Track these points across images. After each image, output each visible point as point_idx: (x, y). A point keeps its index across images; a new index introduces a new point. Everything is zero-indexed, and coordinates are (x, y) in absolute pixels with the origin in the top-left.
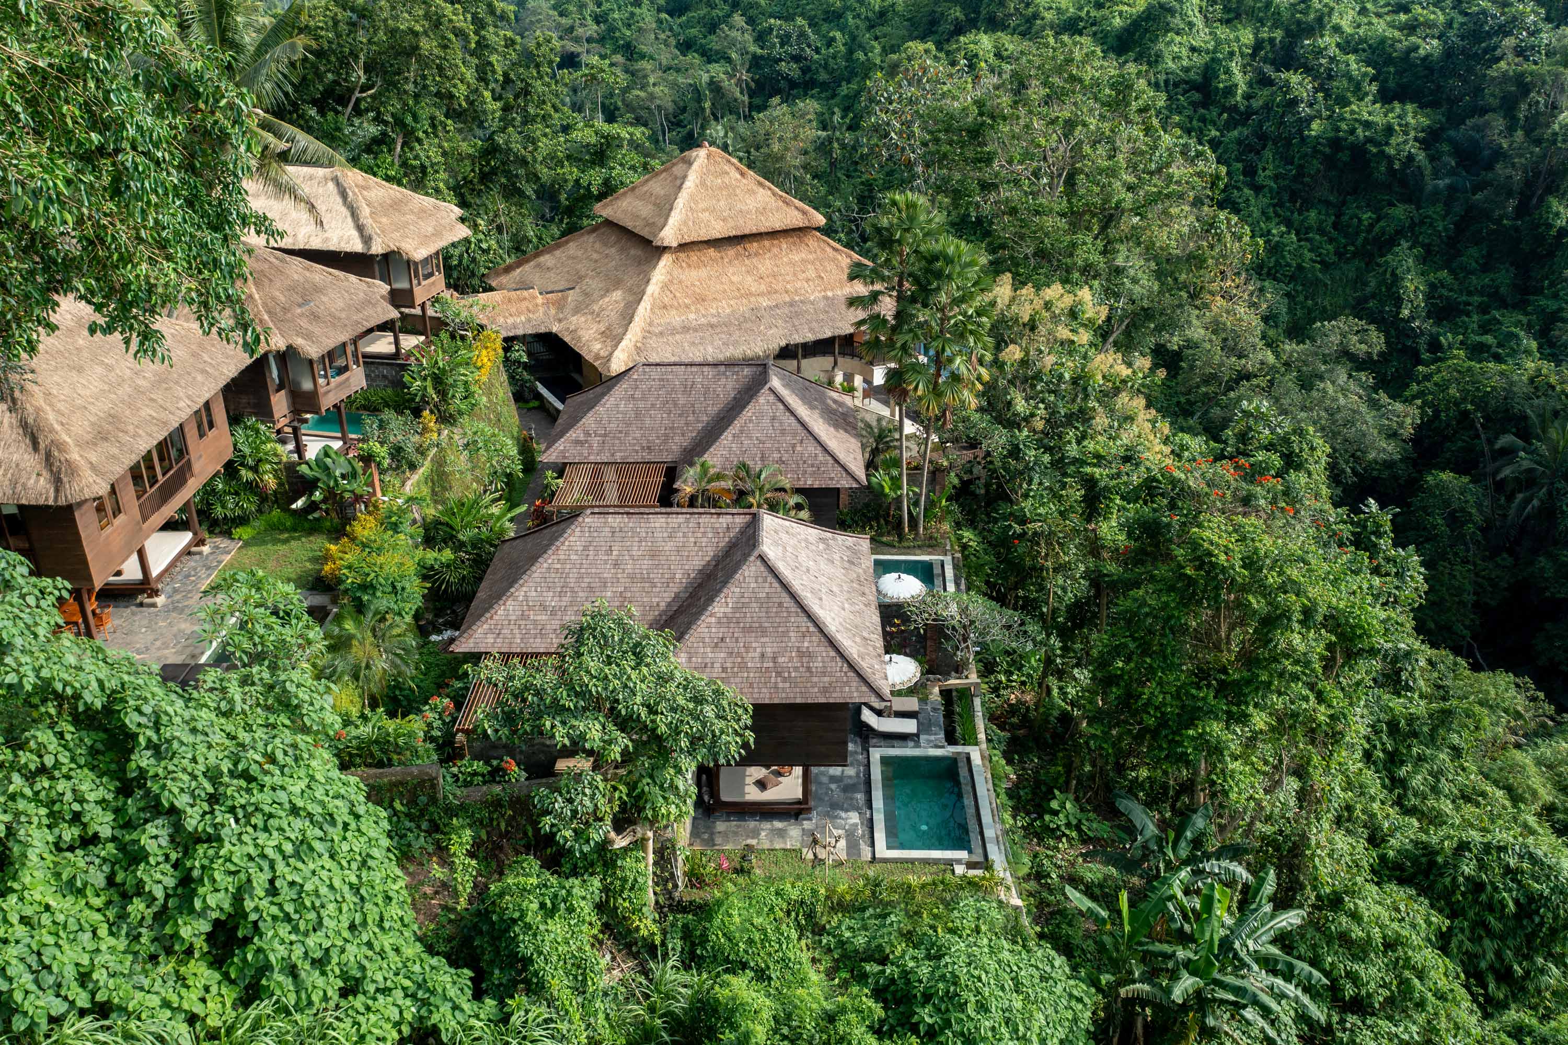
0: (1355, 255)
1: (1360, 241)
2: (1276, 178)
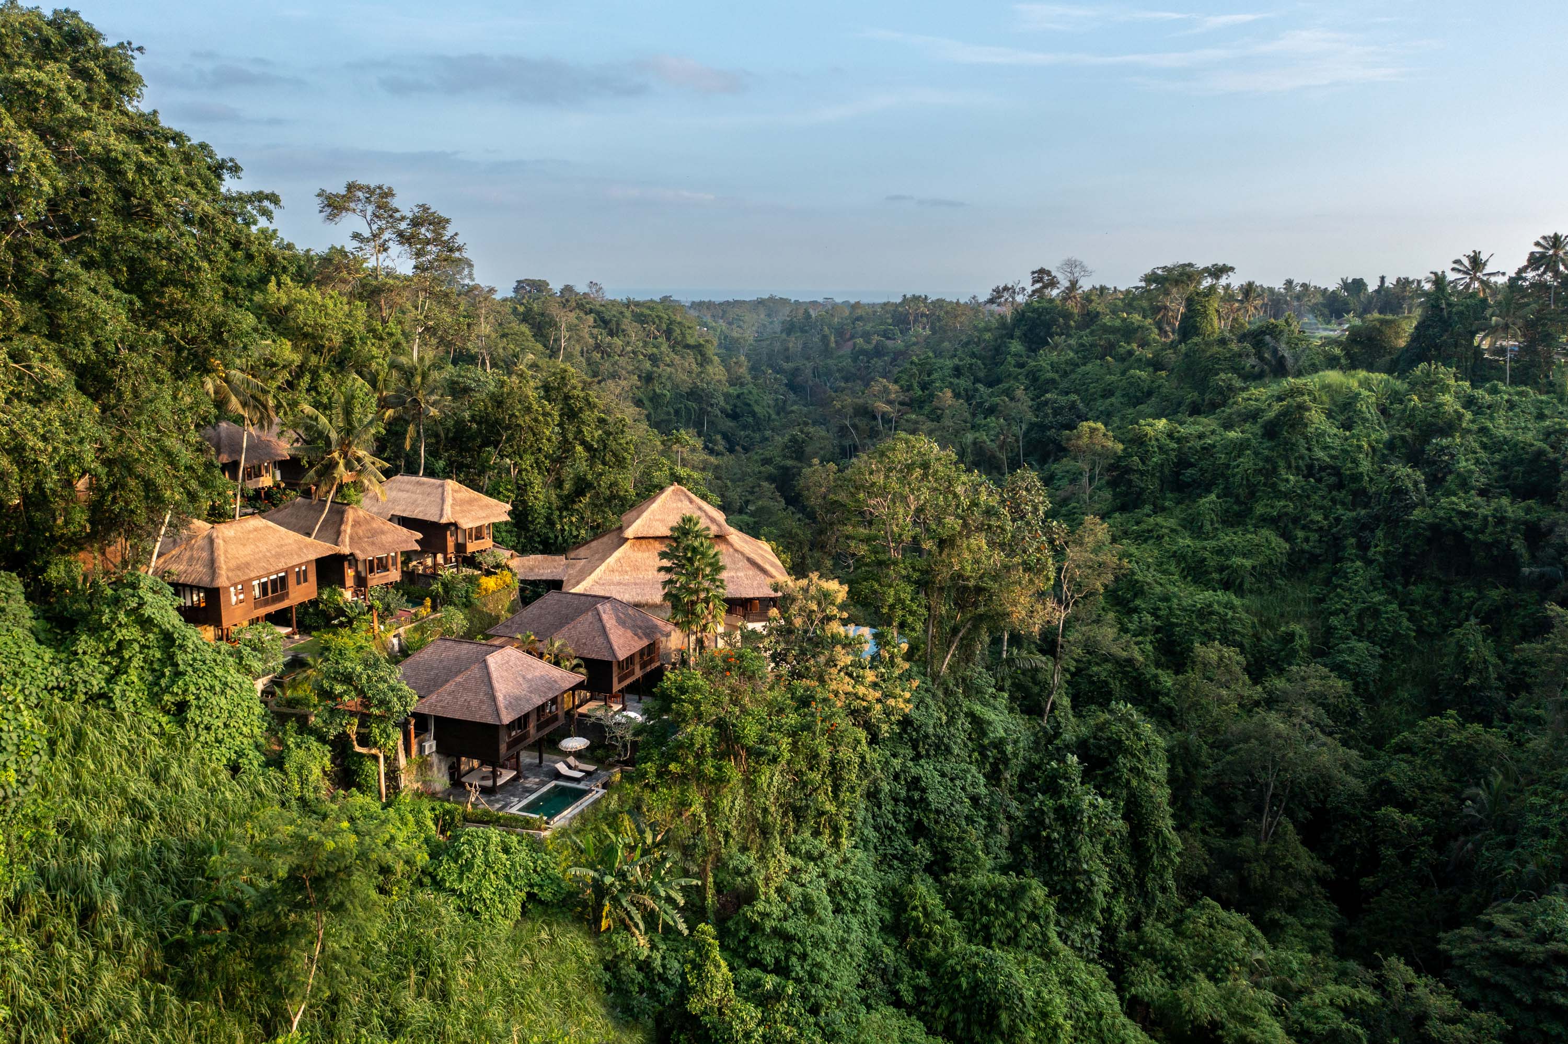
2: (1386, 554)
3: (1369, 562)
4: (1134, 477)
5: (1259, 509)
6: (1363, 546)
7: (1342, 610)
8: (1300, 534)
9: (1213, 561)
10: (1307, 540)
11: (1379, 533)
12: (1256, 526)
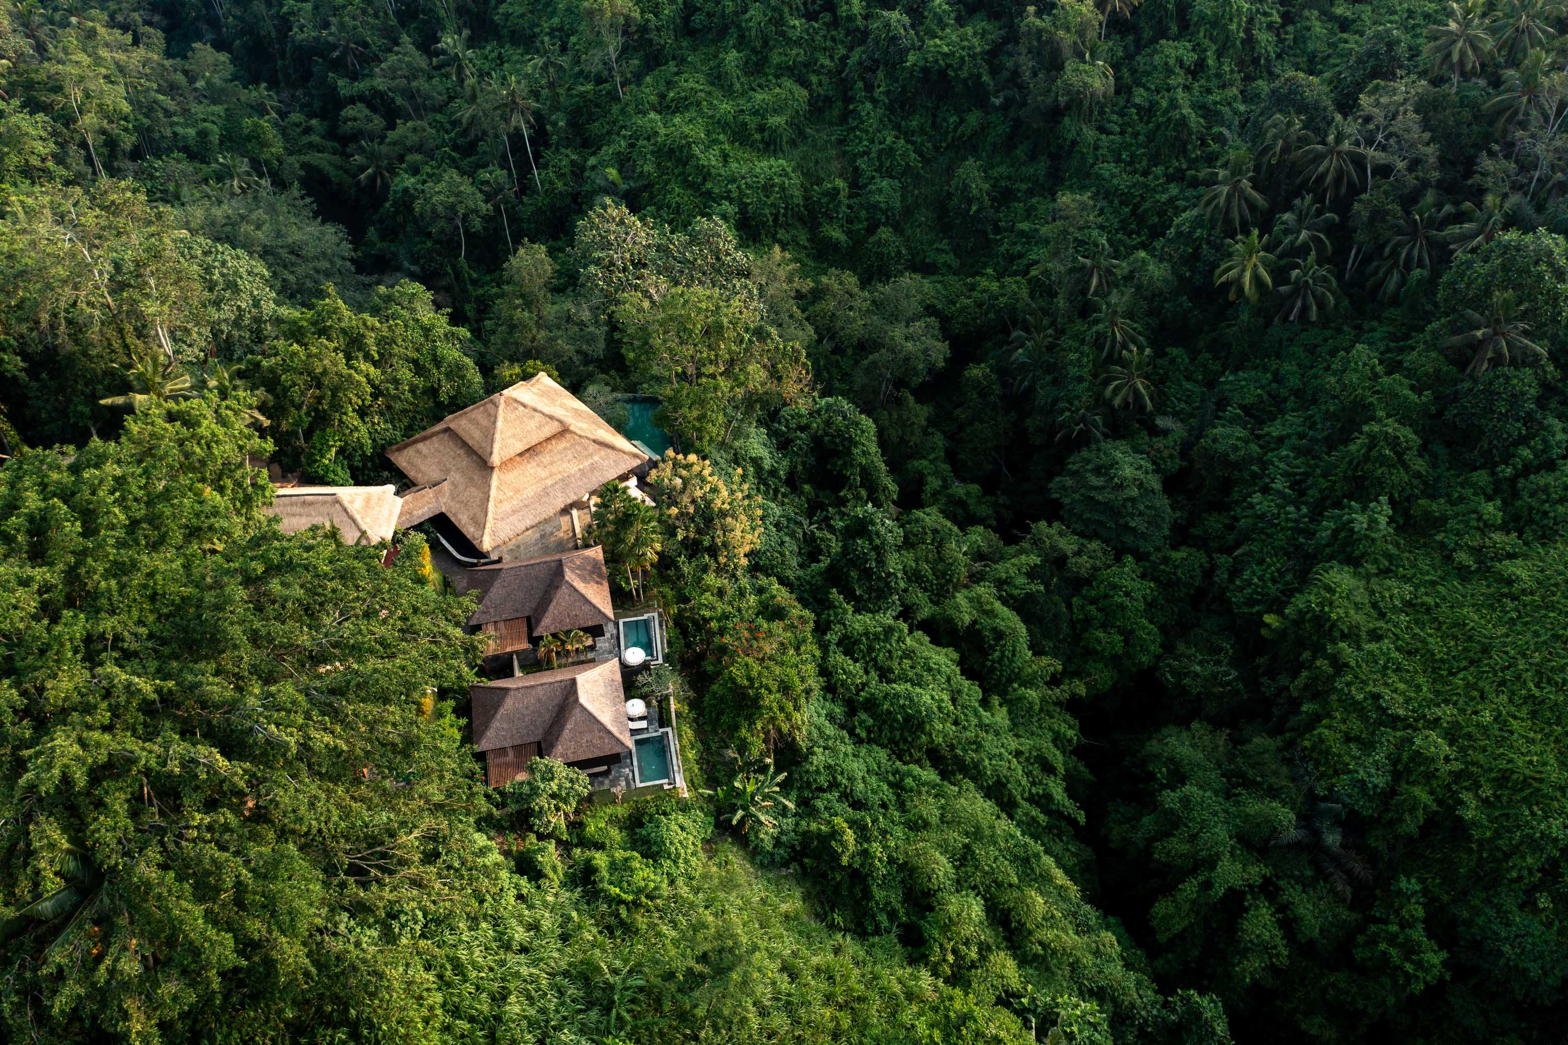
0: (947, 148)
1: (949, 139)
2: (887, 93)
3: (874, 102)
4: (652, 35)
5: (775, 59)
6: (869, 88)
7: (865, 153)
8: (814, 79)
9: (752, 122)
10: (820, 84)
11: (880, 74)
12: (777, 77)
